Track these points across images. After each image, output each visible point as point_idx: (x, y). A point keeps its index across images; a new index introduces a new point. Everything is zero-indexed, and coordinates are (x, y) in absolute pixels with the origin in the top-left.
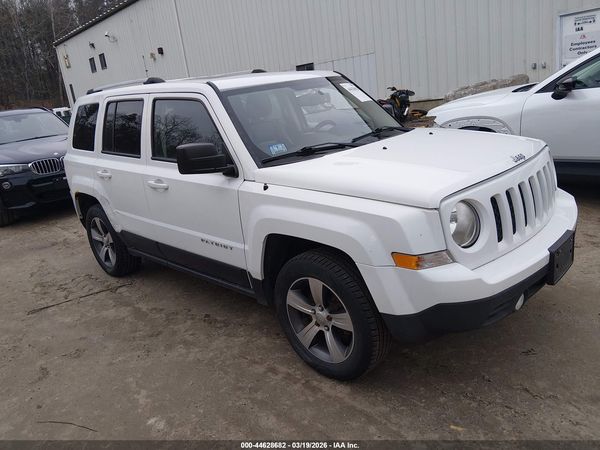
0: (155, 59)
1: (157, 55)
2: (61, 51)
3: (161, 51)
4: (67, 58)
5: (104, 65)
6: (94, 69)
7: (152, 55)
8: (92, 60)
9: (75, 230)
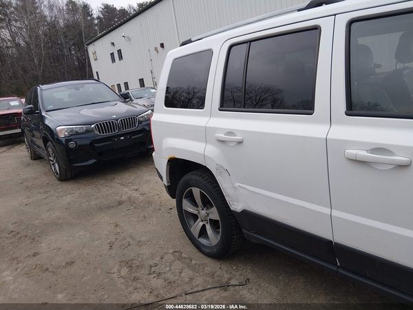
0: (157, 52)
1: (159, 48)
2: (91, 49)
3: (162, 45)
4: (95, 53)
5: (121, 57)
6: (113, 60)
7: (156, 49)
8: (112, 54)
9: (136, 188)
